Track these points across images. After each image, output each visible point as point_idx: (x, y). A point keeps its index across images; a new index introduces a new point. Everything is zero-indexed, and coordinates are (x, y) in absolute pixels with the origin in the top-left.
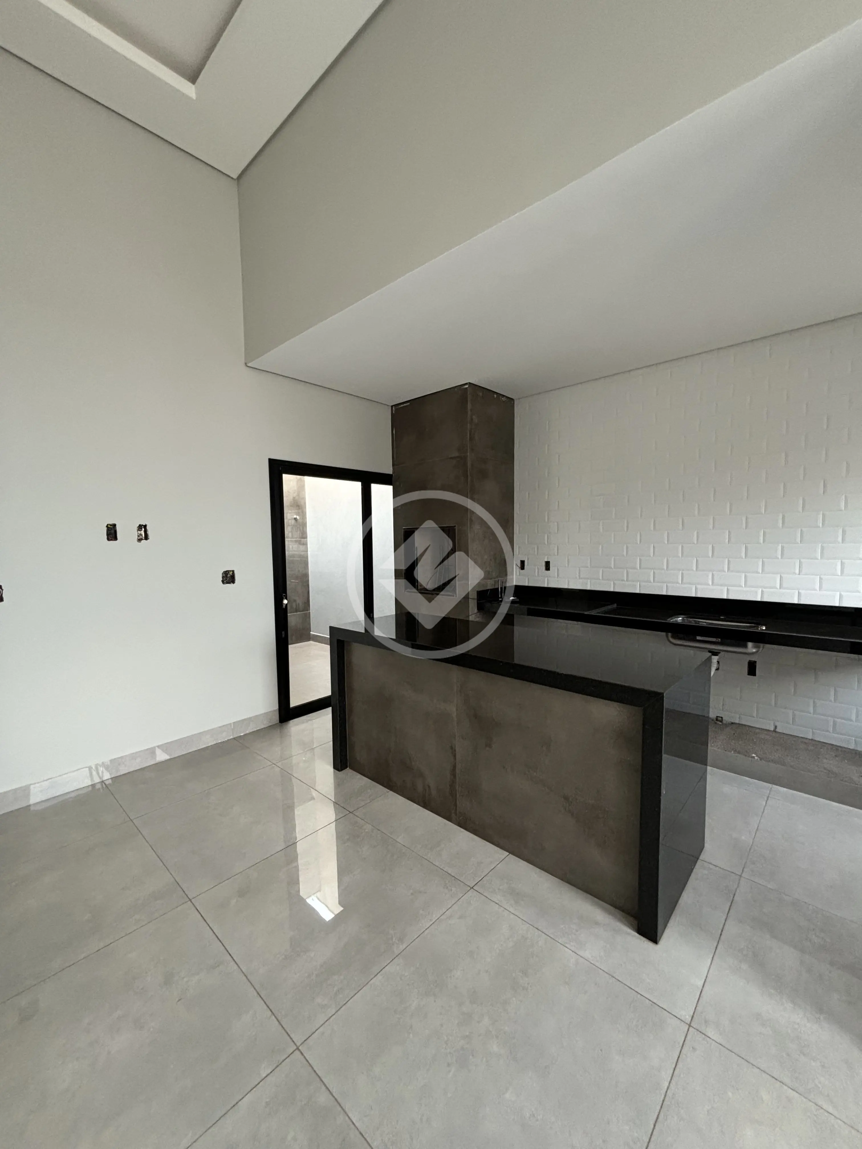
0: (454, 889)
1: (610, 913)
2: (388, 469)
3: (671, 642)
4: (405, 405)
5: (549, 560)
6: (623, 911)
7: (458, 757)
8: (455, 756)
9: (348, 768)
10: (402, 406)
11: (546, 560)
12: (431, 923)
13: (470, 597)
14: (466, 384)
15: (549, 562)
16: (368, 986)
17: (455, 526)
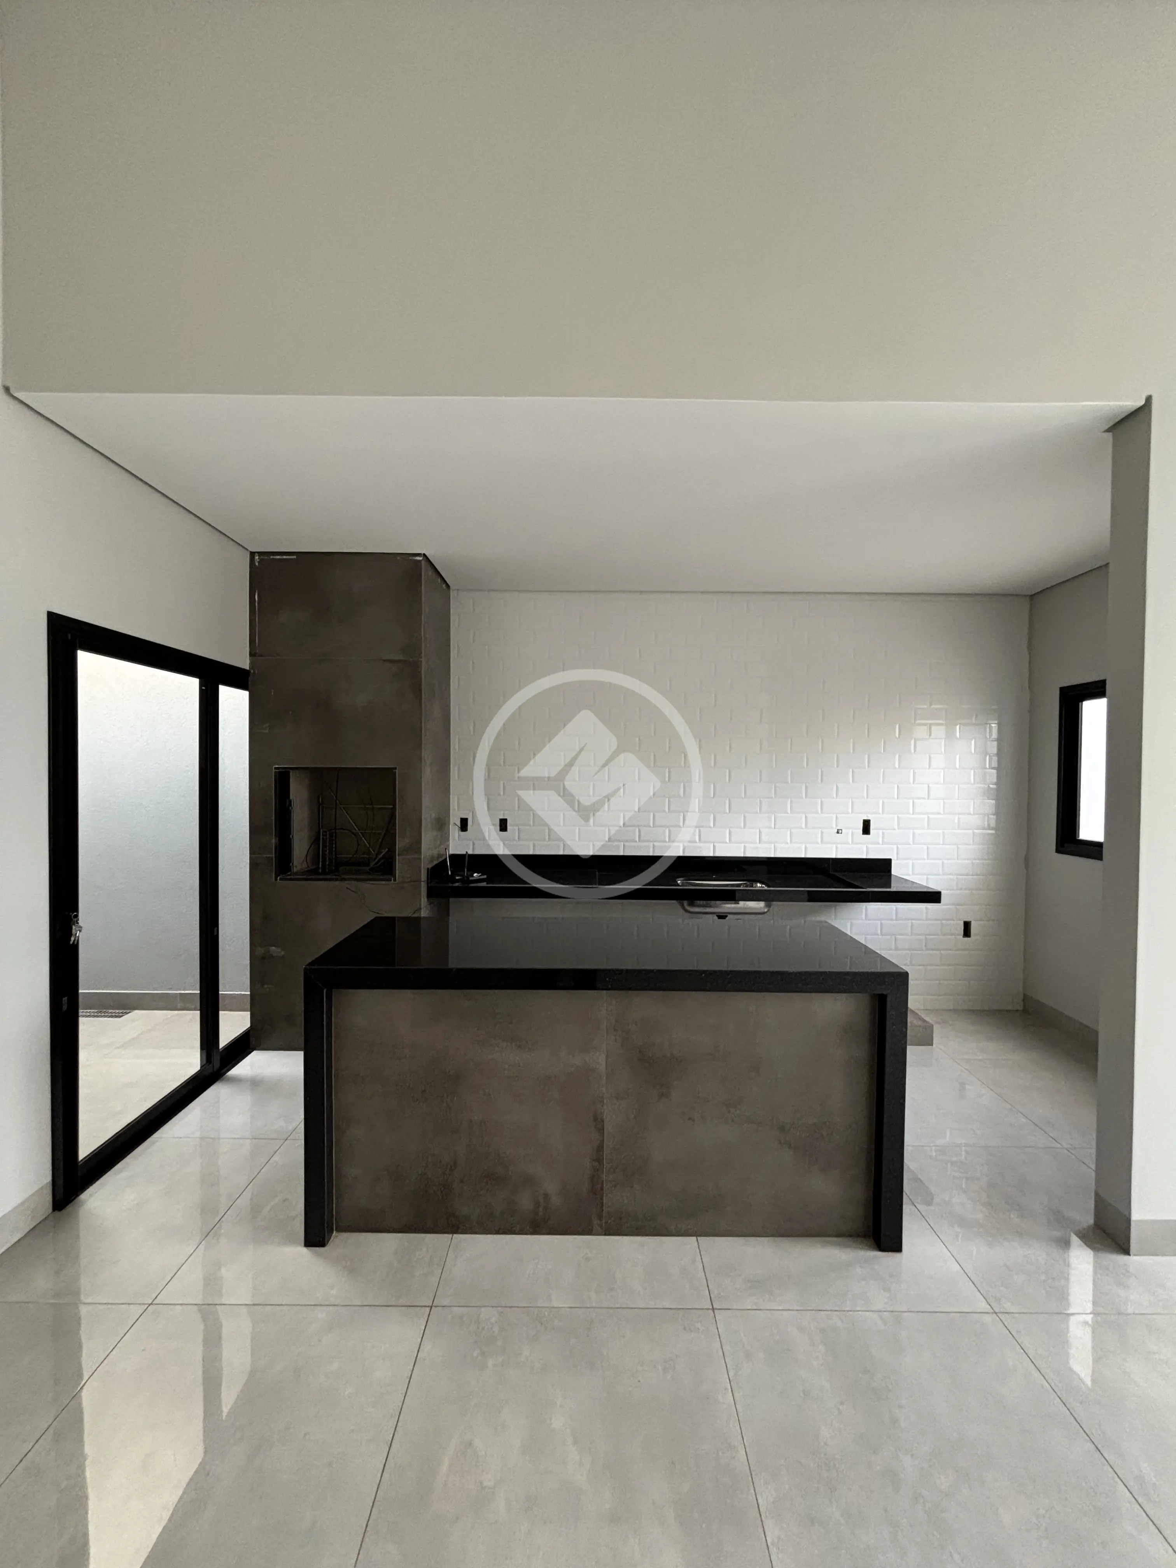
0: (699, 1325)
1: (846, 1246)
2: (243, 661)
3: (686, 911)
4: (285, 557)
5: (506, 818)
6: (850, 1236)
7: (608, 1127)
8: (601, 1130)
9: (335, 1232)
10: (278, 557)
11: (502, 817)
12: (730, 1390)
13: (422, 880)
14: (419, 555)
15: (506, 820)
16: (773, 1550)
17: (396, 768)
